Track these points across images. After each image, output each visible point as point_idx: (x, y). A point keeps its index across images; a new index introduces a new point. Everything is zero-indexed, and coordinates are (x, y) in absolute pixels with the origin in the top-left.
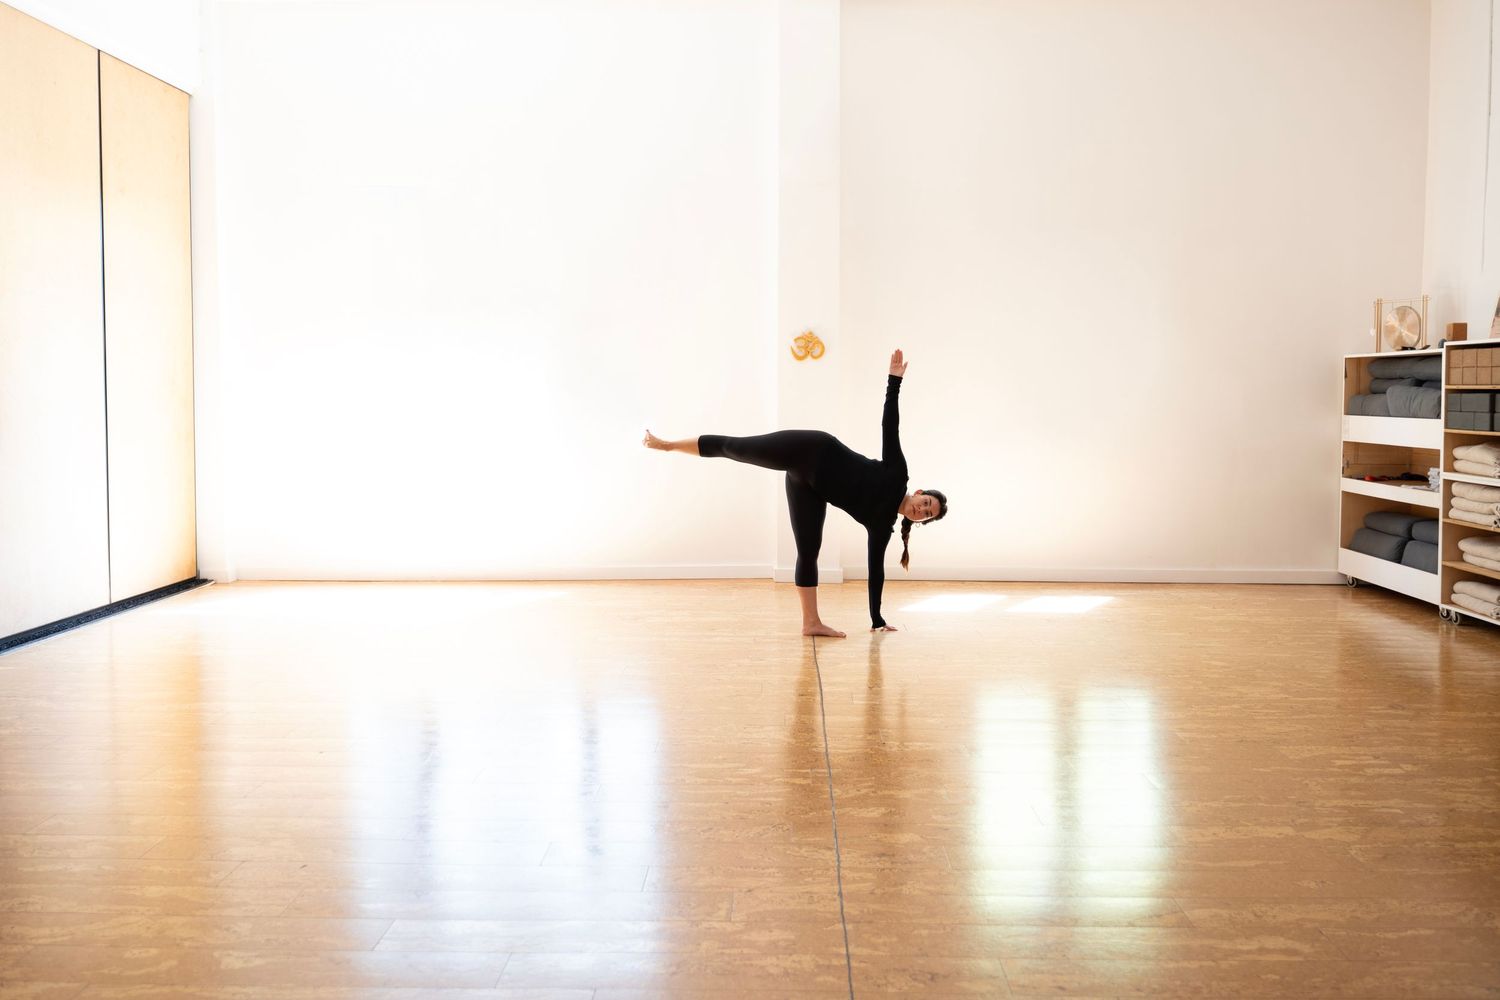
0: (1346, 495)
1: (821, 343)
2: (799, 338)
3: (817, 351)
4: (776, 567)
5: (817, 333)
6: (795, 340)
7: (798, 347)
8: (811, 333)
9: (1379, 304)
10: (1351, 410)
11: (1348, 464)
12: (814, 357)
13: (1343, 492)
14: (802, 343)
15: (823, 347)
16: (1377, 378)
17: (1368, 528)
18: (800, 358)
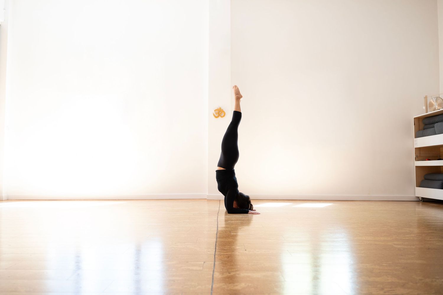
0: (417, 167)
1: (224, 112)
2: (216, 110)
3: (223, 115)
4: (207, 194)
5: (223, 108)
6: (215, 111)
7: (216, 113)
8: (220, 108)
9: (426, 98)
10: (417, 136)
11: (417, 156)
12: (222, 117)
13: (416, 166)
14: (217, 112)
15: (225, 113)
16: (426, 125)
17: (426, 179)
18: (217, 117)
